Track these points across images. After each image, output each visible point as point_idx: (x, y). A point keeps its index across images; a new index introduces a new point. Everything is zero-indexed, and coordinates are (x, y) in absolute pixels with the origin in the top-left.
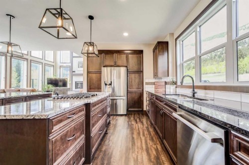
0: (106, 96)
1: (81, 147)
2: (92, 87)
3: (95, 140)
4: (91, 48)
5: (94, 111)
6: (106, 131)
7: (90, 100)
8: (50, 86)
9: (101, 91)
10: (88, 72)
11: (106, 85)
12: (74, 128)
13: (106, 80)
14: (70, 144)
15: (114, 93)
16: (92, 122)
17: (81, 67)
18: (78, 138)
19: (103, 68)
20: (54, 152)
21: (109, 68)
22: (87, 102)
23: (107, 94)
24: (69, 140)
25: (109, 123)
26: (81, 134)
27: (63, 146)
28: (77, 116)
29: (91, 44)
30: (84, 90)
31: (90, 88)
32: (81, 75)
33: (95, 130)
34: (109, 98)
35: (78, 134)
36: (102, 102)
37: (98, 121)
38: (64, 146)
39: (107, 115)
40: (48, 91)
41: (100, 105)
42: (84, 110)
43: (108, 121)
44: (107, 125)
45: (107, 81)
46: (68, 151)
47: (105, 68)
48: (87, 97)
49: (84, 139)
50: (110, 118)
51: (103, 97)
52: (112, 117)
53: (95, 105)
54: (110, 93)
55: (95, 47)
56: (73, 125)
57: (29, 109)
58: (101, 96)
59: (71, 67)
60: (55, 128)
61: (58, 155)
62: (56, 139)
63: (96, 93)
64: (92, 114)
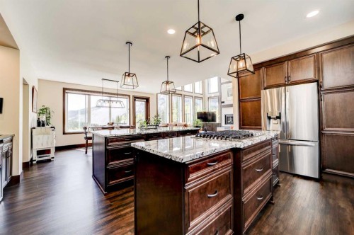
0: (269, 137)
1: (227, 213)
2: (246, 122)
3: (249, 210)
4: (241, 64)
5: (248, 161)
6: (272, 199)
7: (240, 143)
8: (199, 120)
9: (261, 129)
10: (240, 101)
11: (270, 118)
12: (217, 182)
13: (270, 110)
14: (210, 202)
15: (286, 133)
16: (243, 179)
17: (231, 95)
18: (223, 197)
19: (263, 92)
20: (190, 207)
21: (275, 90)
22: (234, 147)
23: (272, 135)
24: (209, 198)
25: (277, 185)
26: (227, 193)
27: (202, 202)
28: (220, 165)
29: (242, 57)
30: (235, 126)
31: (243, 124)
32: (231, 106)
33: (249, 193)
34: (276, 141)
35: (223, 192)
36: (262, 147)
37: (254, 179)
38: (204, 204)
39: (273, 171)
40: (197, 127)
41: (258, 152)
42: (232, 157)
43: (275, 182)
44: (273, 188)
45: (272, 112)
46: (208, 212)
47: (268, 91)
48: (236, 138)
49: (231, 201)
50: (278, 176)
51: (264, 138)
52: (282, 175)
53: (249, 153)
54: (279, 132)
55: (248, 60)
56: (215, 176)
57: (171, 147)
58: (259, 137)
59: (220, 98)
60: (192, 176)
61: (196, 212)
62: (193, 191)
63: (251, 131)
64: (244, 166)
